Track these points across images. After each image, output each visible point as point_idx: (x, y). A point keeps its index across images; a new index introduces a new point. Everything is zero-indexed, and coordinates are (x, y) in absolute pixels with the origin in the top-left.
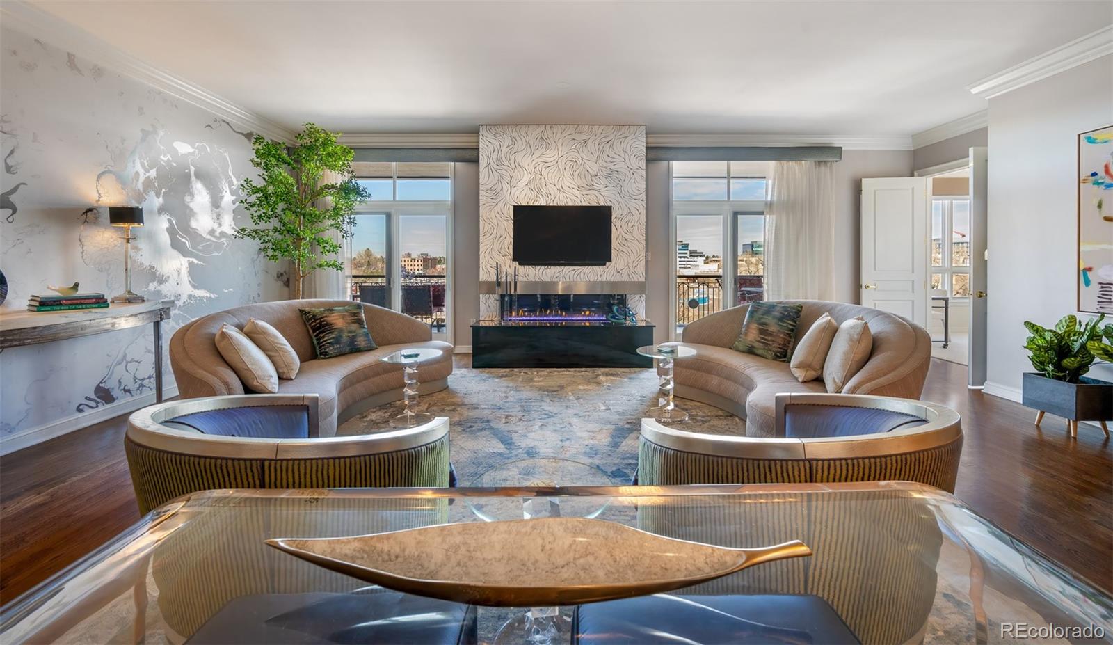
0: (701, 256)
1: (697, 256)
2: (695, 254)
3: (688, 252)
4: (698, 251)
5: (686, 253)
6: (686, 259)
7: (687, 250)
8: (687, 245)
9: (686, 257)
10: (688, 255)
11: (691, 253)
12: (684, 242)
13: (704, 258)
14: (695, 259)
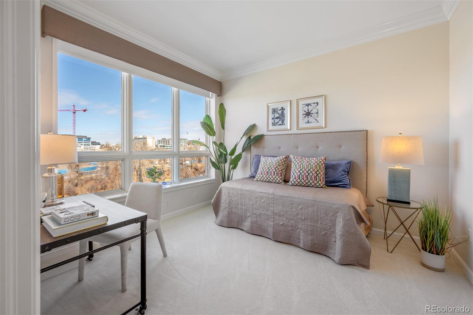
0: (98, 145)
1: (96, 144)
2: (94, 143)
3: (90, 142)
4: (96, 142)
5: (89, 143)
6: (89, 146)
7: (90, 141)
8: (89, 139)
9: (89, 145)
10: (90, 144)
11: (91, 143)
12: (87, 137)
13: (101, 146)
14: (94, 146)
